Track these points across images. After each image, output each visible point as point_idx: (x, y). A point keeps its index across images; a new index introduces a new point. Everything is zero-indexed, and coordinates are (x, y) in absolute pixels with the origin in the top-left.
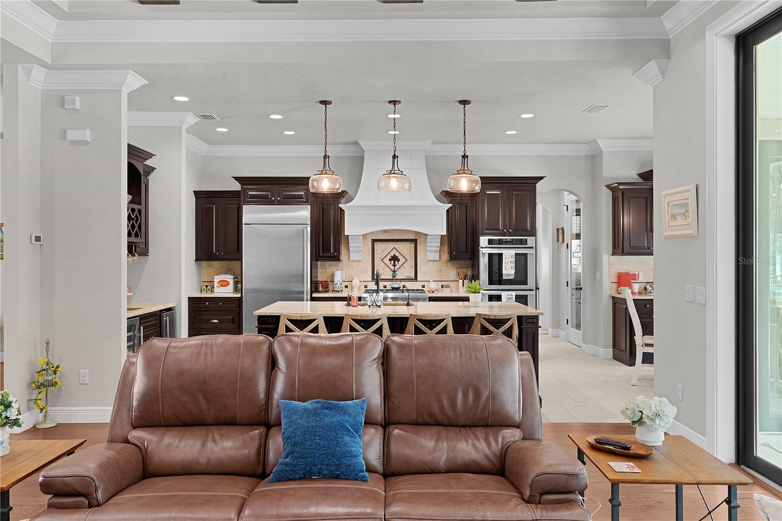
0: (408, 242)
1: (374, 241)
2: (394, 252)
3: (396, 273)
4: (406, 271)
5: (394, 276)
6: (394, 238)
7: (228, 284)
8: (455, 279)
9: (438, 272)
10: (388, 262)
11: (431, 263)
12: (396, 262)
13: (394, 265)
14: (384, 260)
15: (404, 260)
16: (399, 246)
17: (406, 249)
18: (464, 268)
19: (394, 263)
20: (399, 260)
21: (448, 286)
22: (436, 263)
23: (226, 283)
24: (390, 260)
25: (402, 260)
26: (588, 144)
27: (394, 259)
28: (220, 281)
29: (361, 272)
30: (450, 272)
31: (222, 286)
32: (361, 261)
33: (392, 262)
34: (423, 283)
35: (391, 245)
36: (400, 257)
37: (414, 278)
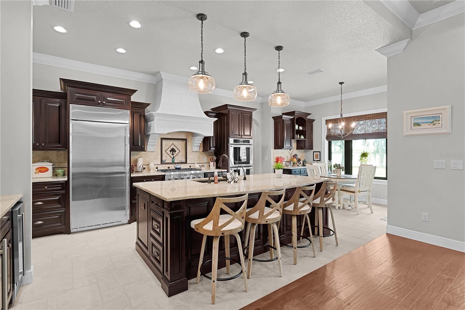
0: (181, 141)
1: (162, 139)
2: (173, 147)
3: (174, 159)
4: (180, 158)
5: (173, 161)
6: (174, 138)
7: (48, 170)
8: (206, 162)
9: (198, 158)
10: (169, 153)
11: (194, 153)
12: (174, 152)
13: (173, 154)
14: (167, 151)
15: (179, 151)
16: (176, 142)
17: (179, 145)
18: (210, 156)
19: (173, 153)
20: (175, 151)
21: (203, 166)
22: (197, 153)
23: (45, 169)
24: (170, 151)
25: (177, 151)
26: (262, 97)
27: (173, 150)
28: (38, 168)
29: (154, 158)
30: (204, 158)
31: (40, 172)
32: (154, 151)
33: (172, 152)
34: (190, 165)
35: (171, 142)
36: (176, 149)
37: (185, 162)
